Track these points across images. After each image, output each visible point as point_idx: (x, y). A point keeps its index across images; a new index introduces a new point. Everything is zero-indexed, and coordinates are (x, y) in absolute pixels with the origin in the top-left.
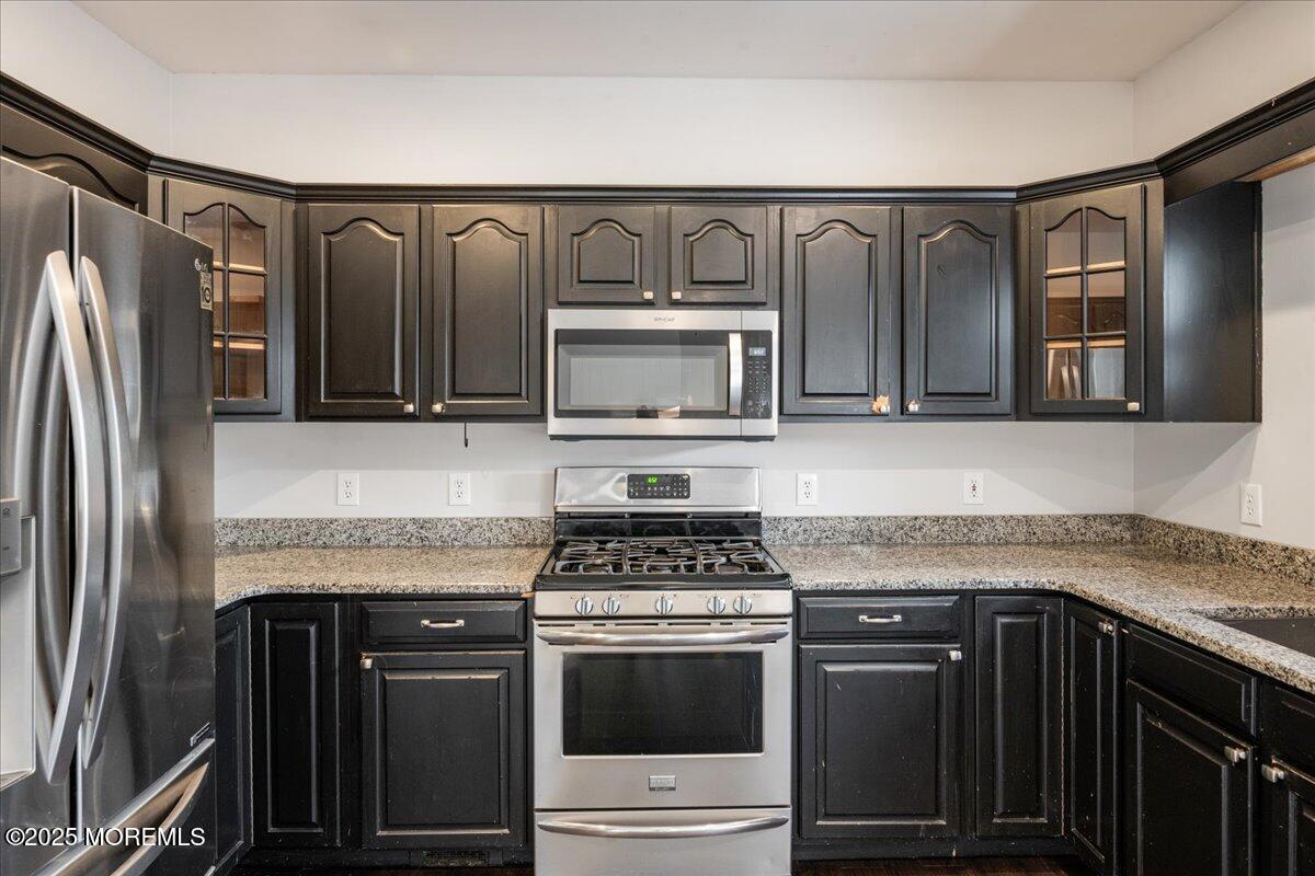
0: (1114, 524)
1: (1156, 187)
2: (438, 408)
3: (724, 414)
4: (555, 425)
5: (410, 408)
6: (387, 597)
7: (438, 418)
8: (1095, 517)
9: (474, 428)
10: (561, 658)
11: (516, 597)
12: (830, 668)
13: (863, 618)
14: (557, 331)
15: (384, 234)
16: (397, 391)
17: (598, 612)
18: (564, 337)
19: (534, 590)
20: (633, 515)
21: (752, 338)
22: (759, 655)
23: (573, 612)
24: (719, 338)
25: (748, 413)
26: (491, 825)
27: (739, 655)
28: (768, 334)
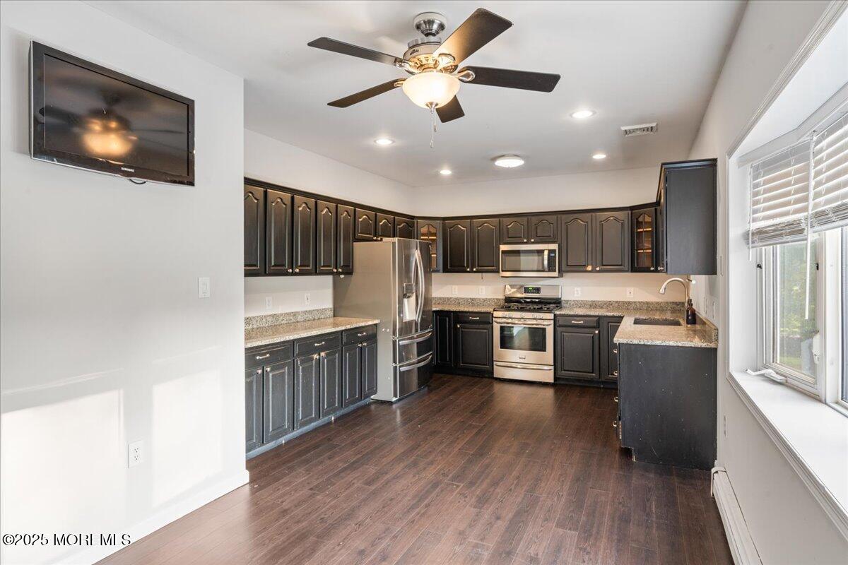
0: (678, 305)
1: (659, 208)
2: (475, 269)
3: (543, 271)
4: (501, 274)
5: (468, 270)
6: (462, 312)
7: (475, 272)
9: (484, 274)
10: (499, 327)
11: (490, 313)
12: (564, 334)
13: (573, 322)
14: (502, 251)
15: (462, 227)
16: (465, 265)
17: (507, 316)
18: (504, 252)
19: (494, 311)
20: (525, 298)
21: (551, 251)
22: (545, 329)
23: (502, 317)
24: (540, 252)
25: (549, 271)
26: (484, 365)
27: (540, 328)
28: (555, 250)
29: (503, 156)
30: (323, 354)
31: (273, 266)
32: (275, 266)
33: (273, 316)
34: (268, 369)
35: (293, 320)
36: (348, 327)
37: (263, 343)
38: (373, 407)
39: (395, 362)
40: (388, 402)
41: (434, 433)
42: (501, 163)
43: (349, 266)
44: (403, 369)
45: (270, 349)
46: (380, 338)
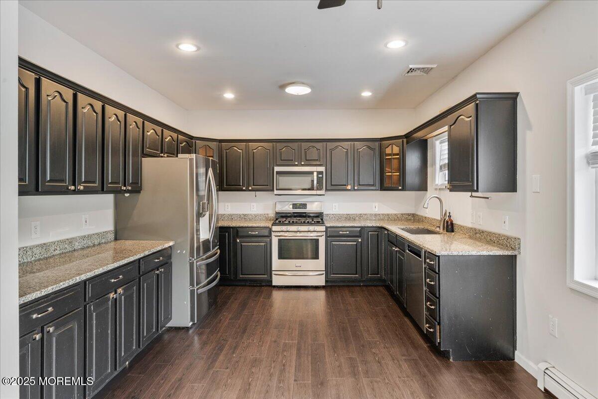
1: (405, 140)
2: (250, 188)
3: (312, 189)
4: (276, 192)
5: (244, 188)
6: (241, 227)
7: (250, 191)
8: (404, 214)
9: (257, 193)
10: (277, 240)
11: (268, 228)
12: (333, 243)
13: (341, 232)
14: (276, 172)
15: (238, 149)
16: (241, 184)
17: (285, 230)
18: (278, 173)
19: (272, 225)
20: (294, 213)
21: (319, 173)
22: (318, 239)
23: (280, 230)
24: (310, 173)
25: (318, 189)
26: (263, 275)
27: (314, 239)
28: (323, 172)
29: (294, 83)
30: (120, 291)
31: (49, 181)
32: (51, 181)
33: (42, 246)
34: (51, 329)
35: (69, 249)
36: (147, 253)
37: (43, 294)
38: (166, 337)
39: (192, 284)
40: (183, 328)
41: (255, 362)
42: (291, 90)
43: (138, 183)
44: (200, 291)
45: (52, 299)
46: (175, 261)
